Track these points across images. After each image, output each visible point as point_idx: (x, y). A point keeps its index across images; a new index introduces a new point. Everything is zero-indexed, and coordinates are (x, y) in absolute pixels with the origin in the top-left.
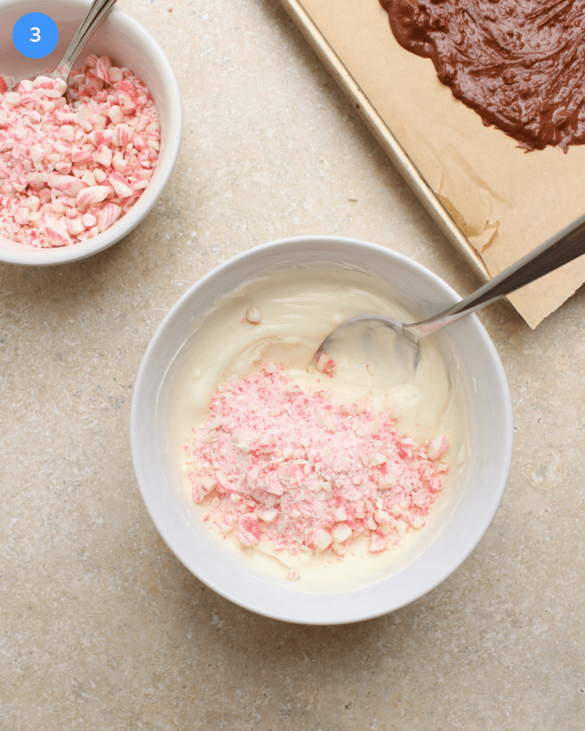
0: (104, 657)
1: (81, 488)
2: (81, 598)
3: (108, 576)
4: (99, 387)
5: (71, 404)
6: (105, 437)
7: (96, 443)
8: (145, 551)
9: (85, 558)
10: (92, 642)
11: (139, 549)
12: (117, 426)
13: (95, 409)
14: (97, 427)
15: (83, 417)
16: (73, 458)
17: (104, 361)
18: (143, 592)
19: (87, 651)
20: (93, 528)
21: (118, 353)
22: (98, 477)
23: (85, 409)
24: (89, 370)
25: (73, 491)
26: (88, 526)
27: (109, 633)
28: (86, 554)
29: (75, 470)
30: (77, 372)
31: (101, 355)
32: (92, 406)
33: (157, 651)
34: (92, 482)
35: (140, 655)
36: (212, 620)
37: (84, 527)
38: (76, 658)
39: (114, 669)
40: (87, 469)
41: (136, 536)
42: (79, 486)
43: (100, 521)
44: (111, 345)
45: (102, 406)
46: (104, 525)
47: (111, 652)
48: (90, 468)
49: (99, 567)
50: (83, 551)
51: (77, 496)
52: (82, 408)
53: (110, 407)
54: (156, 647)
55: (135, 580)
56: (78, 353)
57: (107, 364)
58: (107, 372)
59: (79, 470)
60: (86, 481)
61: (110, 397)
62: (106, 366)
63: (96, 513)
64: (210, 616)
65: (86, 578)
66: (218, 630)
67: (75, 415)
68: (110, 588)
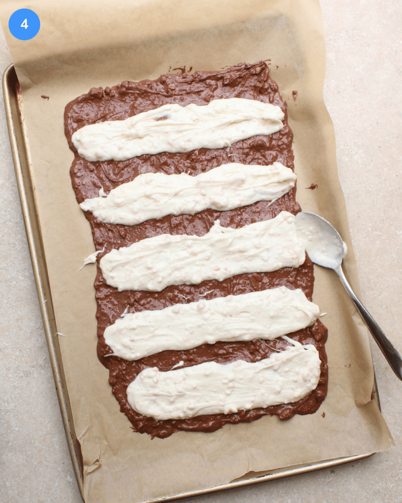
0: (16, 492)
1: (9, 413)
2: (7, 464)
3: (20, 455)
4: (19, 366)
5: (5, 373)
6: (21, 389)
7: (17, 392)
8: (37, 444)
9: (9, 446)
10: (11, 484)
11: (34, 443)
12: (27, 385)
13: (16, 376)
14: (17, 385)
15: (10, 380)
16: (5, 399)
17: (21, 354)
18: (35, 463)
19: (8, 488)
20: (14, 432)
21: (28, 350)
22: (17, 408)
23: (12, 376)
24: (14, 357)
25: (5, 414)
26: (11, 431)
27: (19, 481)
28: (10, 444)
29: (6, 404)
30: (8, 358)
31: (20, 351)
32: (15, 375)
33: (41, 490)
34: (14, 410)
35: (33, 492)
36: (67, 478)
37: (9, 431)
38: (3, 491)
39: (20, 497)
40: (12, 404)
41: (33, 437)
42: (8, 412)
43: (17, 429)
44: (25, 346)
45: (20, 375)
46: (19, 431)
47: (20, 489)
48: (13, 404)
49: (16, 450)
50: (8, 442)
51: (7, 417)
52: (10, 376)
53: (24, 376)
54: (41, 488)
55: (32, 457)
56: (10, 349)
57: (23, 355)
58: (23, 359)
59: (8, 404)
60: (11, 410)
61: (24, 371)
62: (23, 356)
63: (15, 425)
64: (66, 476)
65: (9, 455)
66: (70, 482)
67: (7, 378)
68: (20, 460)
